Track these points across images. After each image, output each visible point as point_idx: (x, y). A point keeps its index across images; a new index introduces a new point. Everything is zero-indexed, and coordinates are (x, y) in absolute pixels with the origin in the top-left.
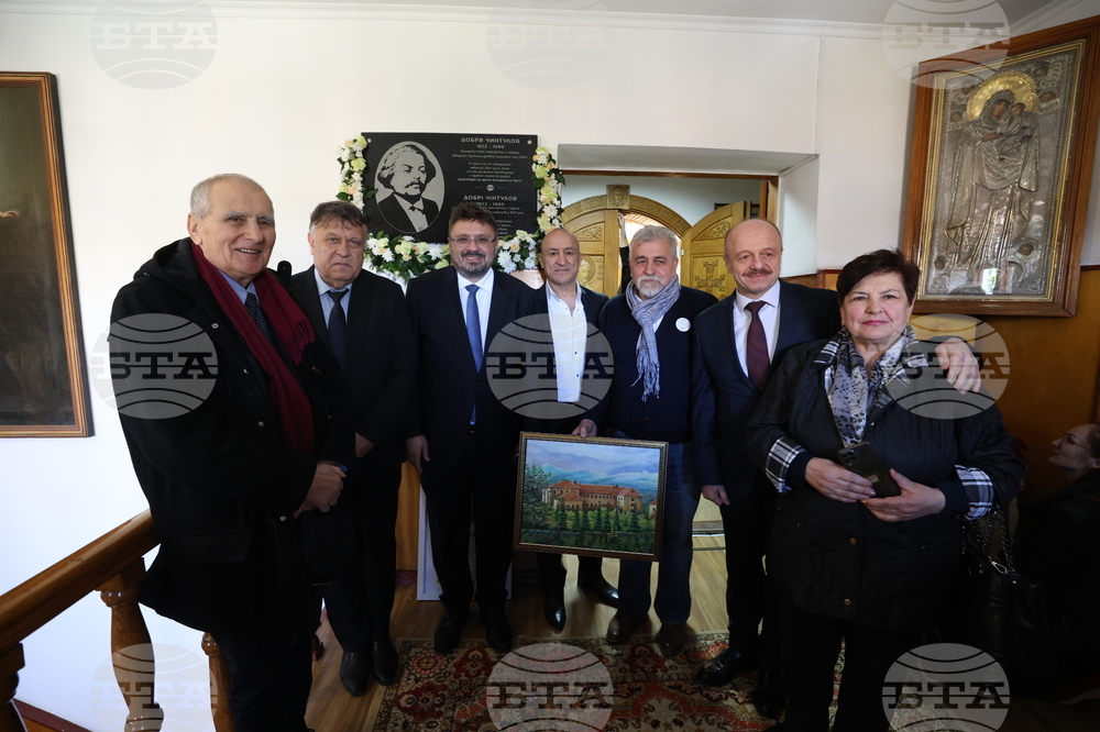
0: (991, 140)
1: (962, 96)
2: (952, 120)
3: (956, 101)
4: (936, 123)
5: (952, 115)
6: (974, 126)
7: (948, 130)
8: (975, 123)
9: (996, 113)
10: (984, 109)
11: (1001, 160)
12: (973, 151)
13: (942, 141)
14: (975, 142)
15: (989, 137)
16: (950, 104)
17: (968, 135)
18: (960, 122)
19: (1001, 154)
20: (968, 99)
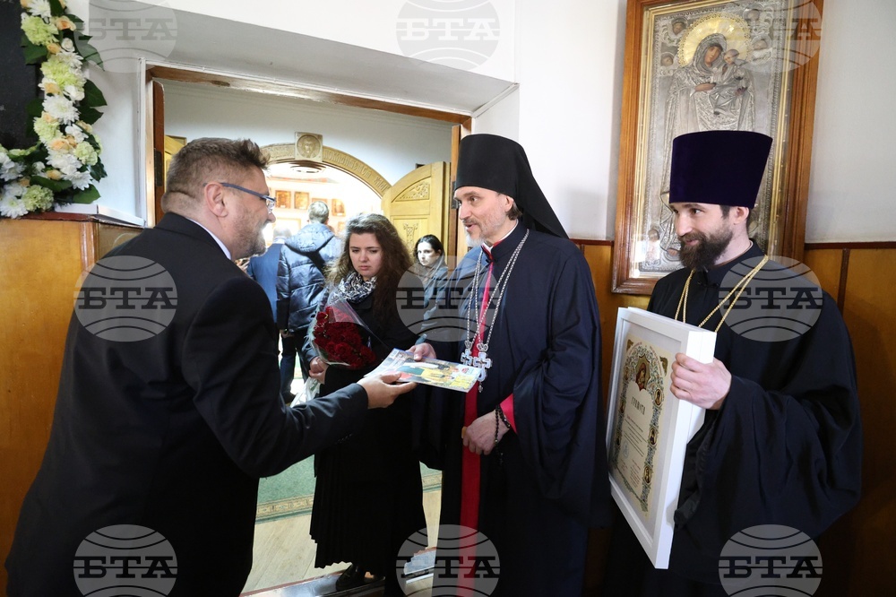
0: (705, 90)
1: (673, 37)
2: (662, 64)
3: (667, 42)
4: (646, 64)
5: (663, 58)
6: (687, 72)
7: (659, 76)
8: (687, 69)
9: (709, 60)
10: (696, 53)
11: (717, 113)
12: (687, 101)
13: (653, 88)
14: (689, 91)
15: (702, 86)
16: (660, 44)
17: (680, 83)
18: (671, 67)
19: (716, 107)
20: (679, 41)
